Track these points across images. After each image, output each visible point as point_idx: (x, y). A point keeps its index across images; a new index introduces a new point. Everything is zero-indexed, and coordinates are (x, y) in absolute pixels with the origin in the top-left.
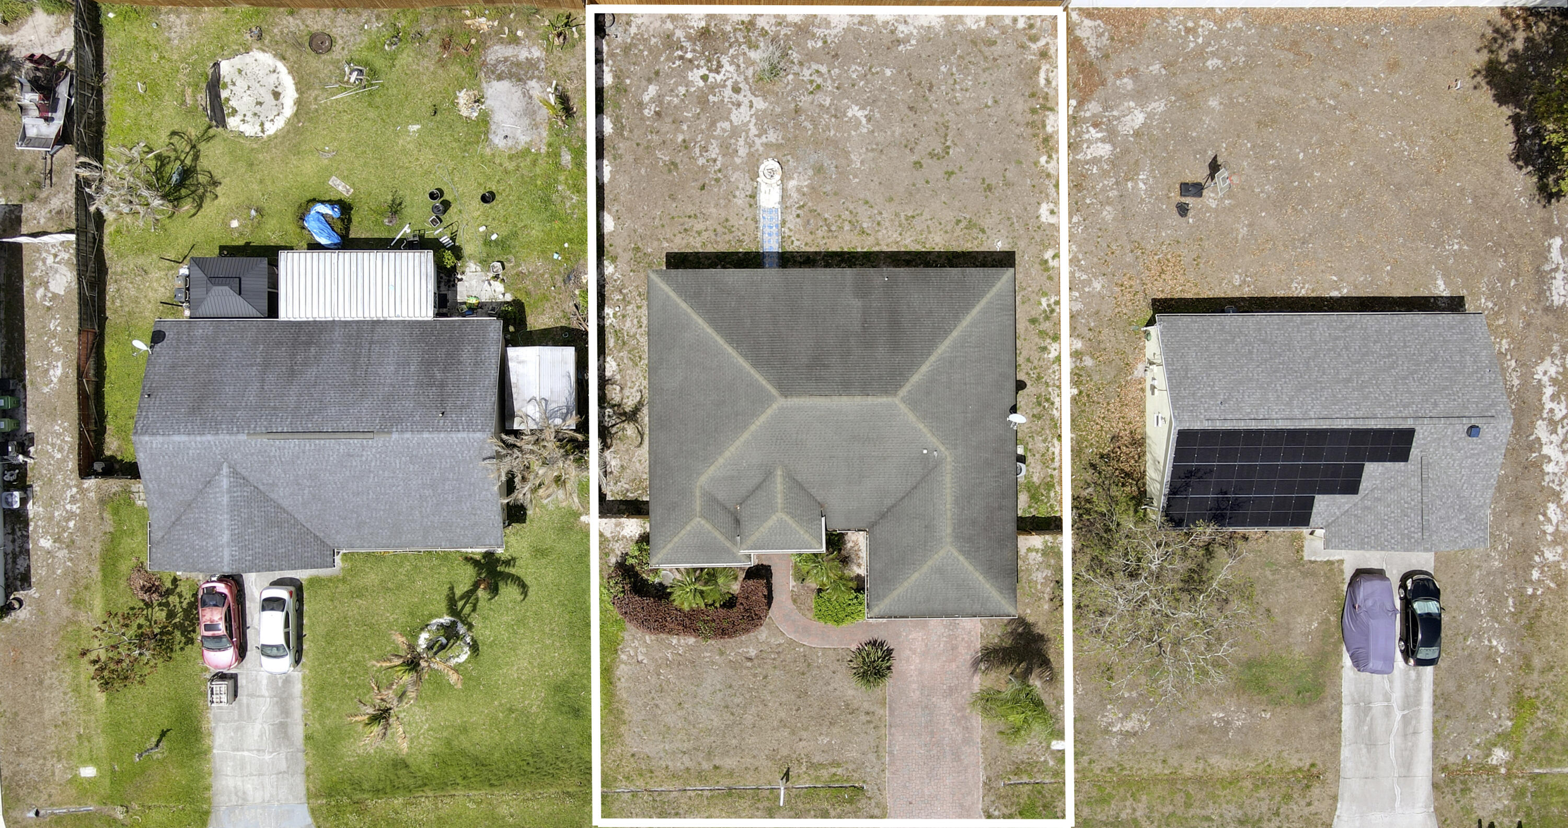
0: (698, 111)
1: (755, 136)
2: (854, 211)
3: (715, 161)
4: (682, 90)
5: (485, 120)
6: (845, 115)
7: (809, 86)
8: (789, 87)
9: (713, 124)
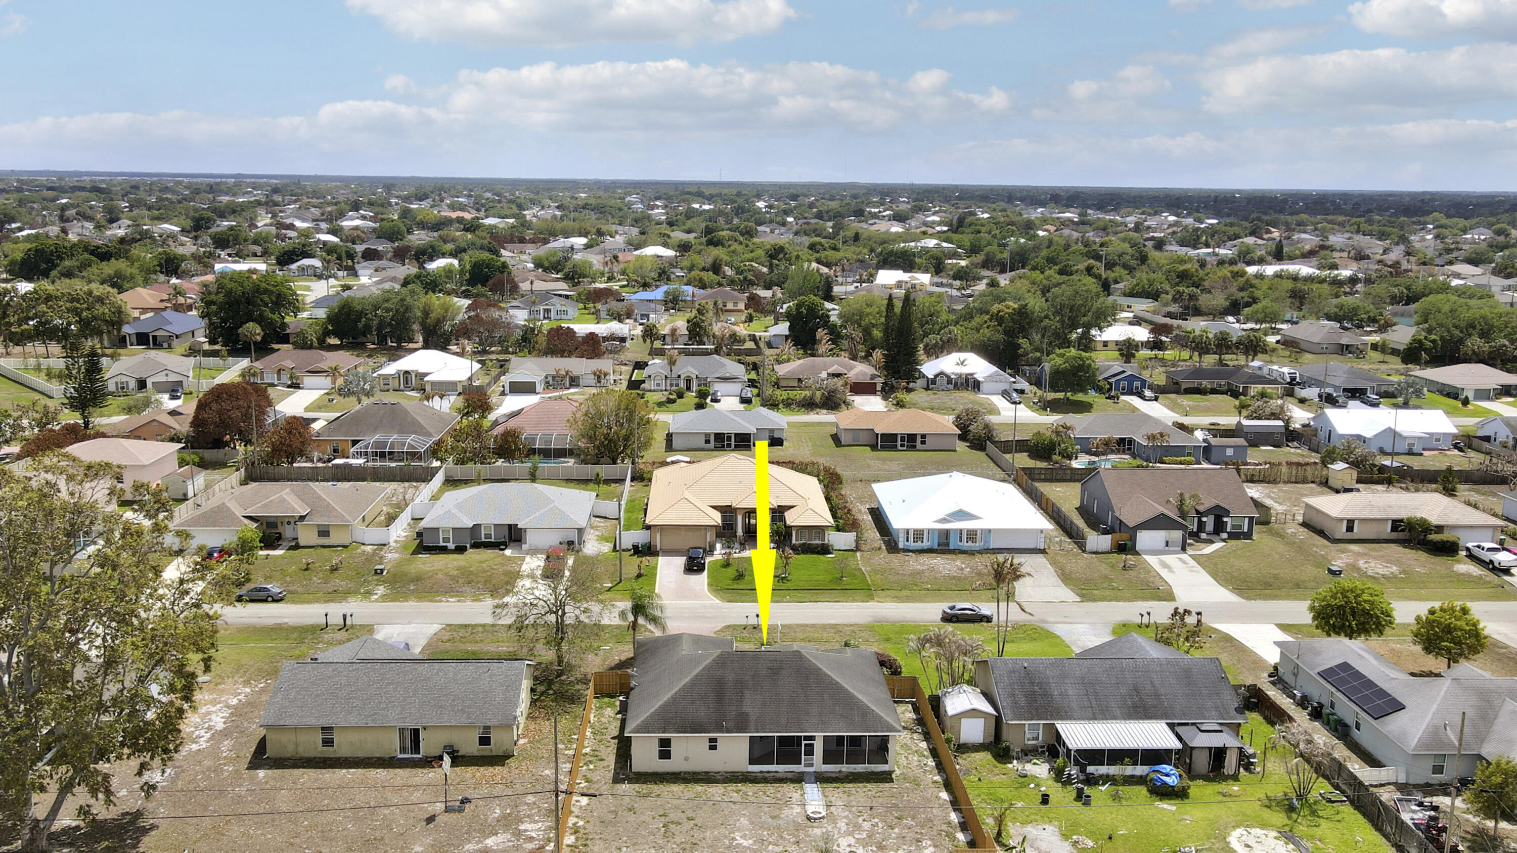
1: (832, 832)
2: (744, 799)
3: (864, 820)
4: (900, 852)
5: (1066, 837)
6: (755, 841)
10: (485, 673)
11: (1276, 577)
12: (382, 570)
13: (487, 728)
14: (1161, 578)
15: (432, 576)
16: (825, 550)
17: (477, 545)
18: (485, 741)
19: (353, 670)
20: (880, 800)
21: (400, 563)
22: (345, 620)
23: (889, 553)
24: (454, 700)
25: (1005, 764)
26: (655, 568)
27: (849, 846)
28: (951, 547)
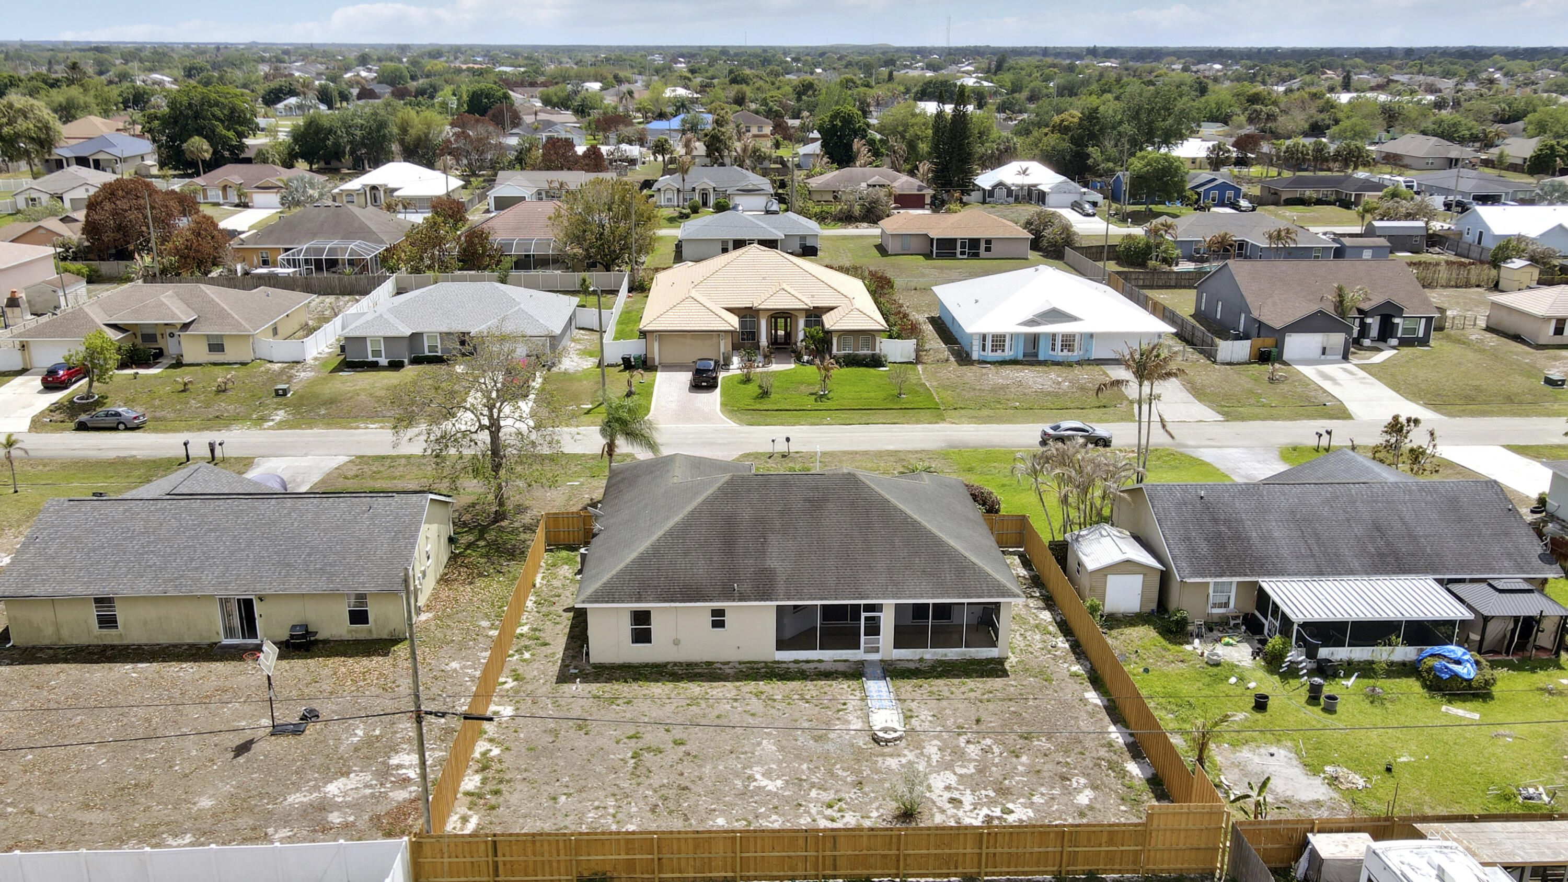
0: (1007, 782)
1: (918, 763)
2: (769, 708)
3: (968, 742)
4: (1037, 799)
5: (1313, 768)
6: (787, 781)
7: (844, 806)
8: (874, 806)
9: (981, 771)
10: (364, 512)
11: (1478, 389)
12: (285, 392)
13: (361, 598)
14: (1325, 391)
15: (351, 398)
16: (876, 362)
17: (417, 360)
18: (359, 617)
19: (157, 510)
20: (991, 706)
21: (313, 383)
22: (212, 451)
23: (960, 365)
24: (309, 555)
25: (1182, 644)
26: (651, 385)
27: (948, 788)
28: (1041, 358)
